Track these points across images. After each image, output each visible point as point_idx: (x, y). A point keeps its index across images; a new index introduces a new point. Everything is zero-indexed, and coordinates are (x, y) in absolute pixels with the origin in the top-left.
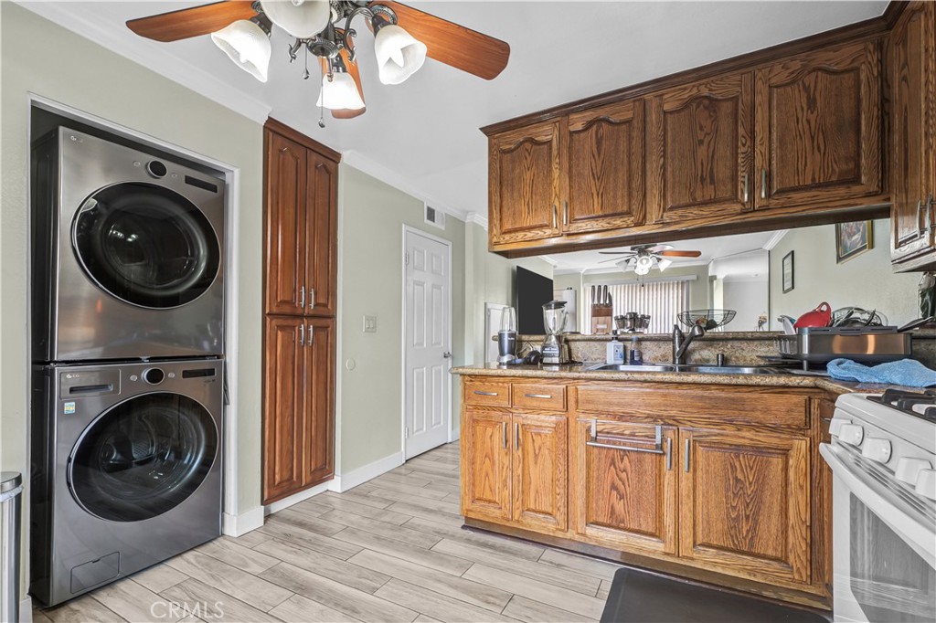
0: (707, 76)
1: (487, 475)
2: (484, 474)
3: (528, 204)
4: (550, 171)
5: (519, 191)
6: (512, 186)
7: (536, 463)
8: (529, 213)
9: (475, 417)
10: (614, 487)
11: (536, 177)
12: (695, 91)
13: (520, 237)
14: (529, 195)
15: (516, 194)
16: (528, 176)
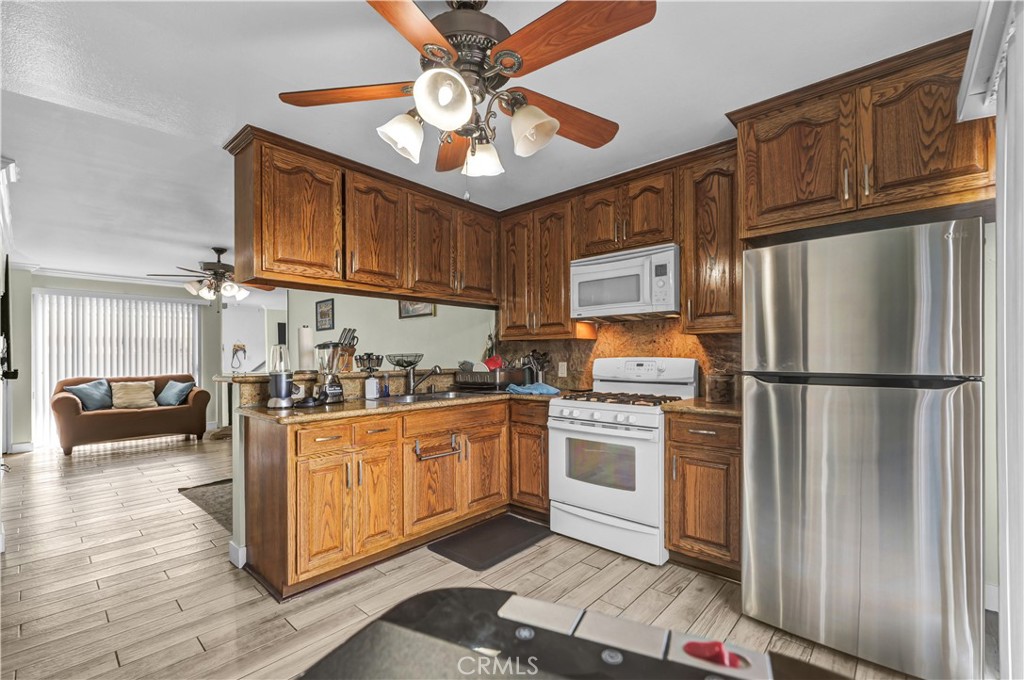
0: (435, 197)
1: (327, 523)
2: (323, 522)
3: (309, 238)
4: (331, 214)
5: (298, 221)
6: (291, 213)
7: (375, 492)
8: (309, 248)
9: (312, 468)
10: (430, 487)
11: (316, 214)
12: (431, 204)
13: (299, 270)
14: (309, 230)
15: (294, 223)
16: (308, 209)
